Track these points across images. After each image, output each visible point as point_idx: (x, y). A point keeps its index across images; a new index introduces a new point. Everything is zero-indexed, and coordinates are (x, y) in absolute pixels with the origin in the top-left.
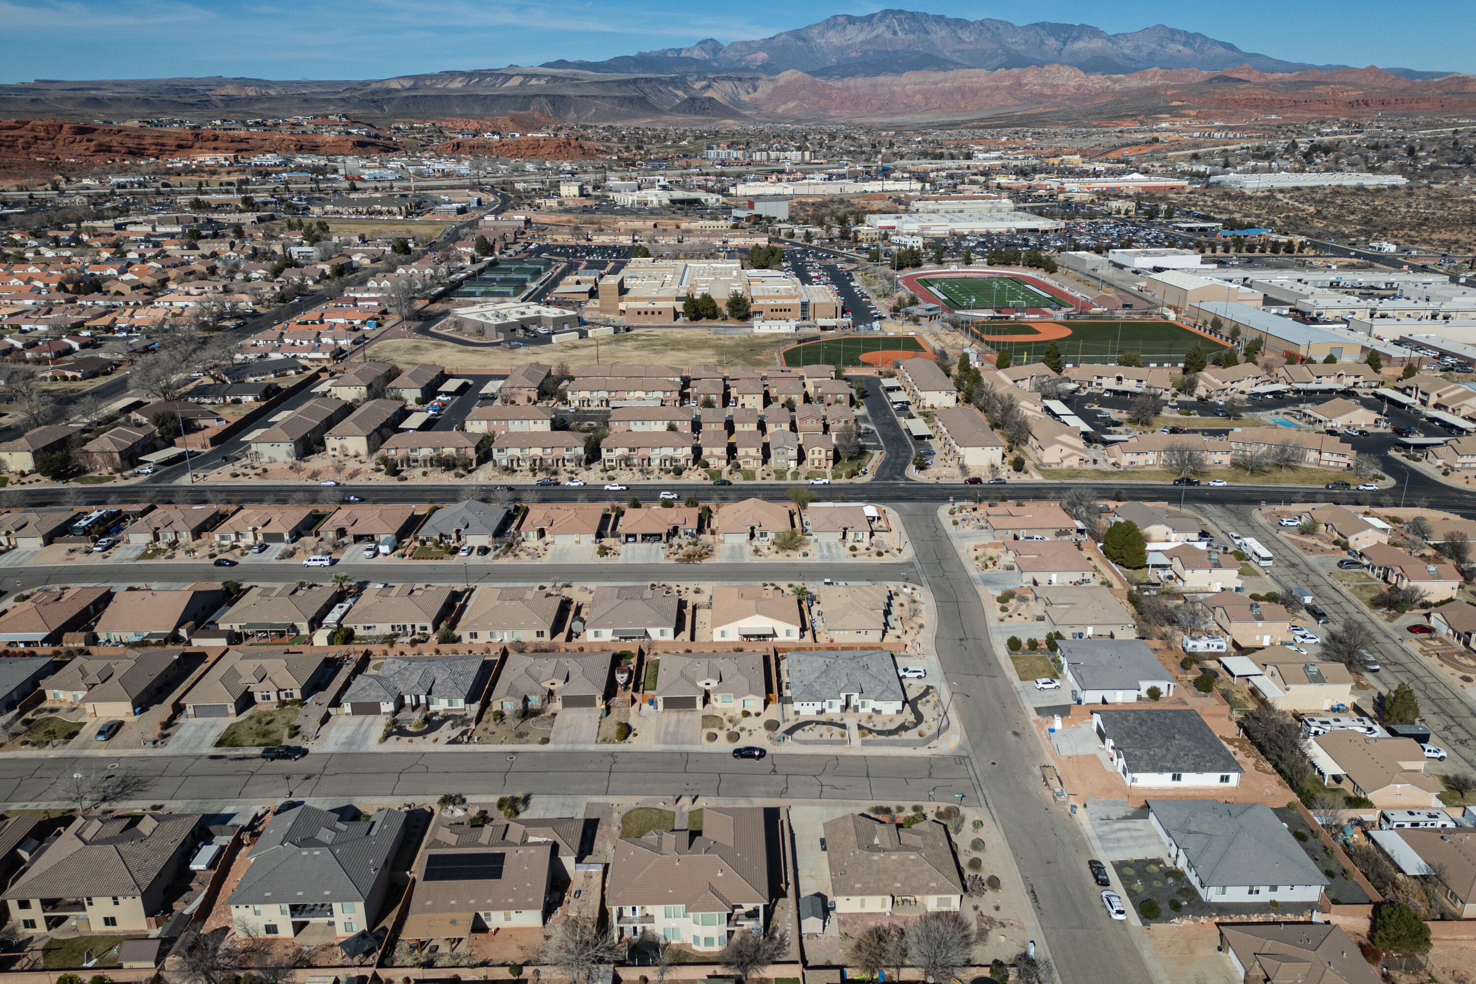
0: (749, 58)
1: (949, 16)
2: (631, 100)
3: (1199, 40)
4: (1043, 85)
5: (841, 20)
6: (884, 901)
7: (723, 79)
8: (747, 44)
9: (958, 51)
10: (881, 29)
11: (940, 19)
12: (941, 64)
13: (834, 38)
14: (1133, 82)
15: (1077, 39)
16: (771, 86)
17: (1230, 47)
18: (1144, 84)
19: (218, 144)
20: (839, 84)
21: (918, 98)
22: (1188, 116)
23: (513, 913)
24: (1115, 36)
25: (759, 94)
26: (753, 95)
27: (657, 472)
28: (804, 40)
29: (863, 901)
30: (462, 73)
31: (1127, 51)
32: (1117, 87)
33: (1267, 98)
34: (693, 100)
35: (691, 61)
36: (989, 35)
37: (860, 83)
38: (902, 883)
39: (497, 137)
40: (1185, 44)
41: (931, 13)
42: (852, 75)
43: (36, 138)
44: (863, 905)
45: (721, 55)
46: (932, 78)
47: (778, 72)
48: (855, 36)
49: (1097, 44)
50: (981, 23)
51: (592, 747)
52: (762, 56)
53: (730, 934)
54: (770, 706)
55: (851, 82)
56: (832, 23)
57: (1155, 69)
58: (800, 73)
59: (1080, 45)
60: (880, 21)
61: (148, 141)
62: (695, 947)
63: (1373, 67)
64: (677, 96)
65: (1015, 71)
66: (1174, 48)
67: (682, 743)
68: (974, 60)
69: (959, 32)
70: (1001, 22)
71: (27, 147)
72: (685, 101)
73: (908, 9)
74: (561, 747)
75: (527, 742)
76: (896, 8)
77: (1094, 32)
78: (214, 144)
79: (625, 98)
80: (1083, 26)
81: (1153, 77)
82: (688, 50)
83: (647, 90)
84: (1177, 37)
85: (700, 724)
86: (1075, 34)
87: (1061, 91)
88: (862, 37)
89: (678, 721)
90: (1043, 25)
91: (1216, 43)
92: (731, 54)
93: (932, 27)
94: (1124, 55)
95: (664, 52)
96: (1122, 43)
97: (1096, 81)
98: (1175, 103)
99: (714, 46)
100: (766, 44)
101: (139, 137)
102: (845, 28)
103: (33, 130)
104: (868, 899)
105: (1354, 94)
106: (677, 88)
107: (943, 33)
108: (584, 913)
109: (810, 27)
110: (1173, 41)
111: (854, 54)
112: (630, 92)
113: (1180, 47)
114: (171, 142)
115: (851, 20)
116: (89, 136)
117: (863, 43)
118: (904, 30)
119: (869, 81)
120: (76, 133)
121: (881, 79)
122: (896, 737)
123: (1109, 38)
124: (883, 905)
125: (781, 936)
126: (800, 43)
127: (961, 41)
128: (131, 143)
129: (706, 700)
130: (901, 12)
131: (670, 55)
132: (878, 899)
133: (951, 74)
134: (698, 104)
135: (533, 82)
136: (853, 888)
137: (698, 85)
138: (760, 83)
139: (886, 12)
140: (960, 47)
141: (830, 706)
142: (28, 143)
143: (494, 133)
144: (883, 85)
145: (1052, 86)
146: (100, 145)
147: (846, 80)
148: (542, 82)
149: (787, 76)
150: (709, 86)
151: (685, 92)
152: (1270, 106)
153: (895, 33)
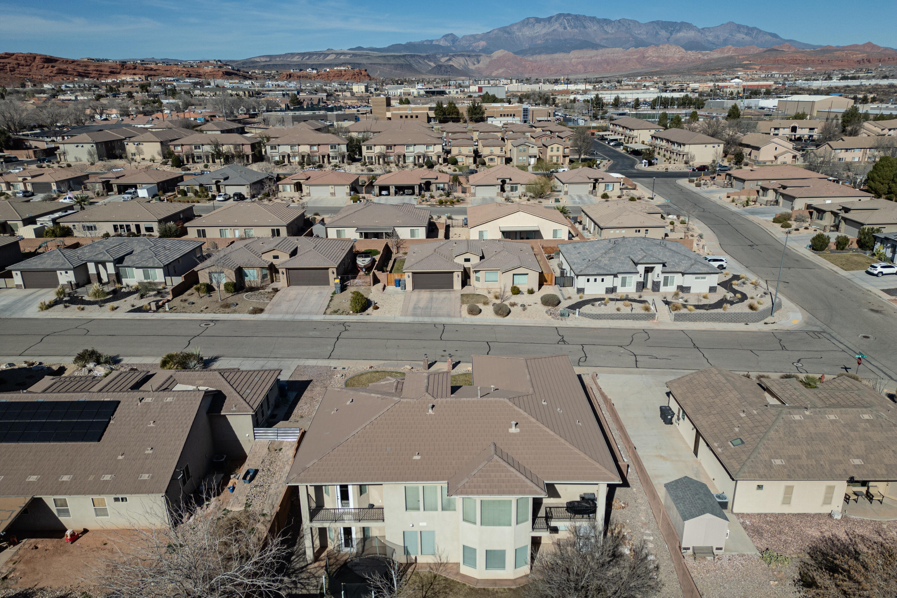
0: (474, 45)
1: (599, 17)
2: (402, 66)
3: (755, 31)
4: (658, 57)
5: (532, 20)
6: (830, 490)
7: (459, 56)
8: (473, 36)
9: (605, 39)
10: (556, 26)
11: (593, 19)
12: (595, 46)
13: (527, 32)
14: (716, 55)
15: (679, 31)
16: (488, 60)
17: (775, 36)
18: (722, 56)
19: (136, 71)
20: (531, 59)
21: (580, 67)
22: (755, 69)
23: (108, 500)
24: (703, 29)
25: (481, 65)
26: (477, 66)
27: (411, 165)
28: (509, 33)
29: (789, 491)
30: (298, 54)
31: (710, 39)
32: (706, 58)
33: (804, 59)
34: (440, 66)
35: (439, 47)
36: (624, 29)
37: (544, 58)
38: (864, 458)
39: (315, 72)
40: (746, 34)
41: (587, 15)
42: (540, 53)
43: (18, 64)
44: (787, 500)
45: (457, 43)
46: (589, 54)
47: (492, 52)
48: (540, 30)
49: (691, 34)
50: (619, 21)
51: (320, 317)
52: (483, 43)
53: (536, 542)
54: (543, 287)
55: (538, 57)
56: (526, 22)
57: (730, 46)
58: (506, 52)
59: (681, 34)
60: (556, 20)
61: (91, 68)
62: (465, 570)
63: (869, 43)
64: (430, 66)
65: (641, 49)
66: (740, 36)
67: (436, 315)
68: (614, 43)
69: (605, 27)
70: (631, 21)
71: (12, 70)
72: (435, 67)
73: (573, 13)
74: (278, 317)
75: (235, 312)
76: (566, 12)
77: (688, 26)
78: (133, 71)
79: (398, 65)
80: (682, 23)
81: (728, 51)
82: (437, 40)
83: (412, 62)
84: (742, 29)
85: (459, 301)
86: (678, 28)
87: (670, 61)
88: (544, 31)
89: (432, 299)
90: (657, 23)
91: (766, 33)
92: (463, 43)
93: (587, 24)
94: (708, 40)
95: (423, 42)
96: (707, 34)
97: (692, 55)
98: (745, 62)
99: (453, 38)
100: (486, 36)
101: (86, 66)
102: (534, 25)
103: (17, 59)
104: (799, 486)
105: (860, 56)
106: (430, 61)
107: (595, 28)
108: (256, 507)
109: (512, 25)
110: (739, 32)
111: (539, 42)
112: (401, 61)
113: (744, 36)
114: (107, 70)
115: (538, 20)
116: (53, 64)
117: (546, 34)
118: (570, 26)
119: (550, 56)
120: (45, 62)
121: (557, 55)
122: (720, 311)
123: (699, 31)
124: (827, 500)
125: (636, 552)
126: (506, 35)
127: (606, 33)
128: (80, 69)
129: (465, 280)
130: (569, 15)
131: (425, 43)
132: (821, 486)
133: (601, 51)
134: (443, 69)
135: (342, 57)
136: (769, 466)
137: (443, 60)
138: (481, 58)
139: (560, 15)
140: (605, 37)
141: (624, 284)
142: (13, 67)
143: (313, 69)
144: (558, 59)
145: (665, 58)
146: (60, 69)
147: (535, 56)
148: (348, 57)
149: (498, 54)
150: (450, 60)
151: (435, 63)
152: (806, 63)
153: (565, 28)
